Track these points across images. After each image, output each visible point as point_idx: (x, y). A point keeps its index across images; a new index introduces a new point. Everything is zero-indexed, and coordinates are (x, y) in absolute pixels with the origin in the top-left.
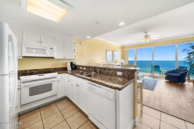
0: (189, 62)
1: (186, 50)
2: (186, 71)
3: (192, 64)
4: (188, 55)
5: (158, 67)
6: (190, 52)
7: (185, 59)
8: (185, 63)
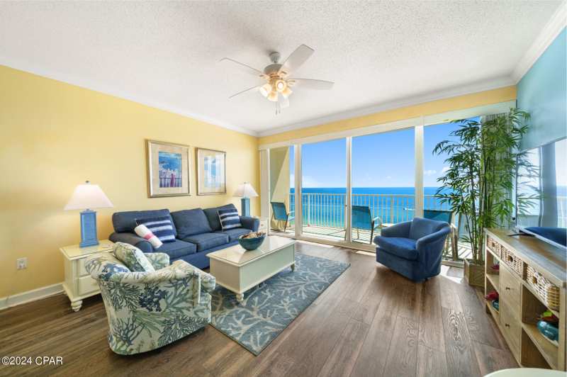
0: (453, 195)
1: (445, 145)
2: (442, 231)
3: (460, 203)
4: (447, 168)
5: (366, 210)
6: (456, 152)
7: (441, 184)
8: (442, 196)
